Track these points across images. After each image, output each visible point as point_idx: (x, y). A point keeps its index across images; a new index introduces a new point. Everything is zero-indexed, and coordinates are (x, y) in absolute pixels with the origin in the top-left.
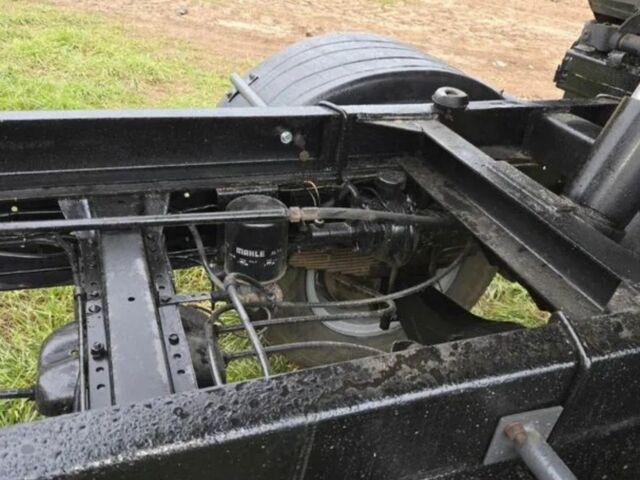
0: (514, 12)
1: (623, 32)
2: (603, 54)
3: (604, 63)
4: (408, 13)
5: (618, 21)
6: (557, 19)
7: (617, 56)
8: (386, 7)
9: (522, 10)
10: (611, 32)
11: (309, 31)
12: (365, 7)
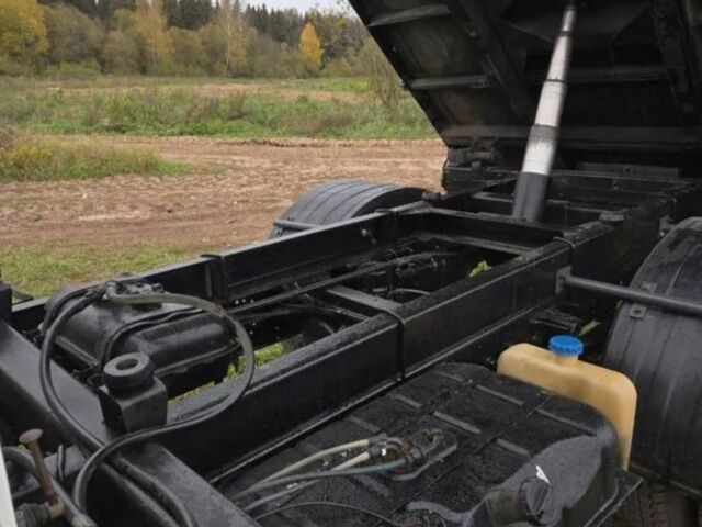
0: (322, 160)
1: (472, 151)
2: (468, 164)
3: (469, 169)
4: (241, 177)
5: (465, 147)
6: (357, 159)
7: (476, 165)
8: (220, 176)
9: (328, 157)
10: (465, 153)
11: (168, 208)
12: (201, 180)
